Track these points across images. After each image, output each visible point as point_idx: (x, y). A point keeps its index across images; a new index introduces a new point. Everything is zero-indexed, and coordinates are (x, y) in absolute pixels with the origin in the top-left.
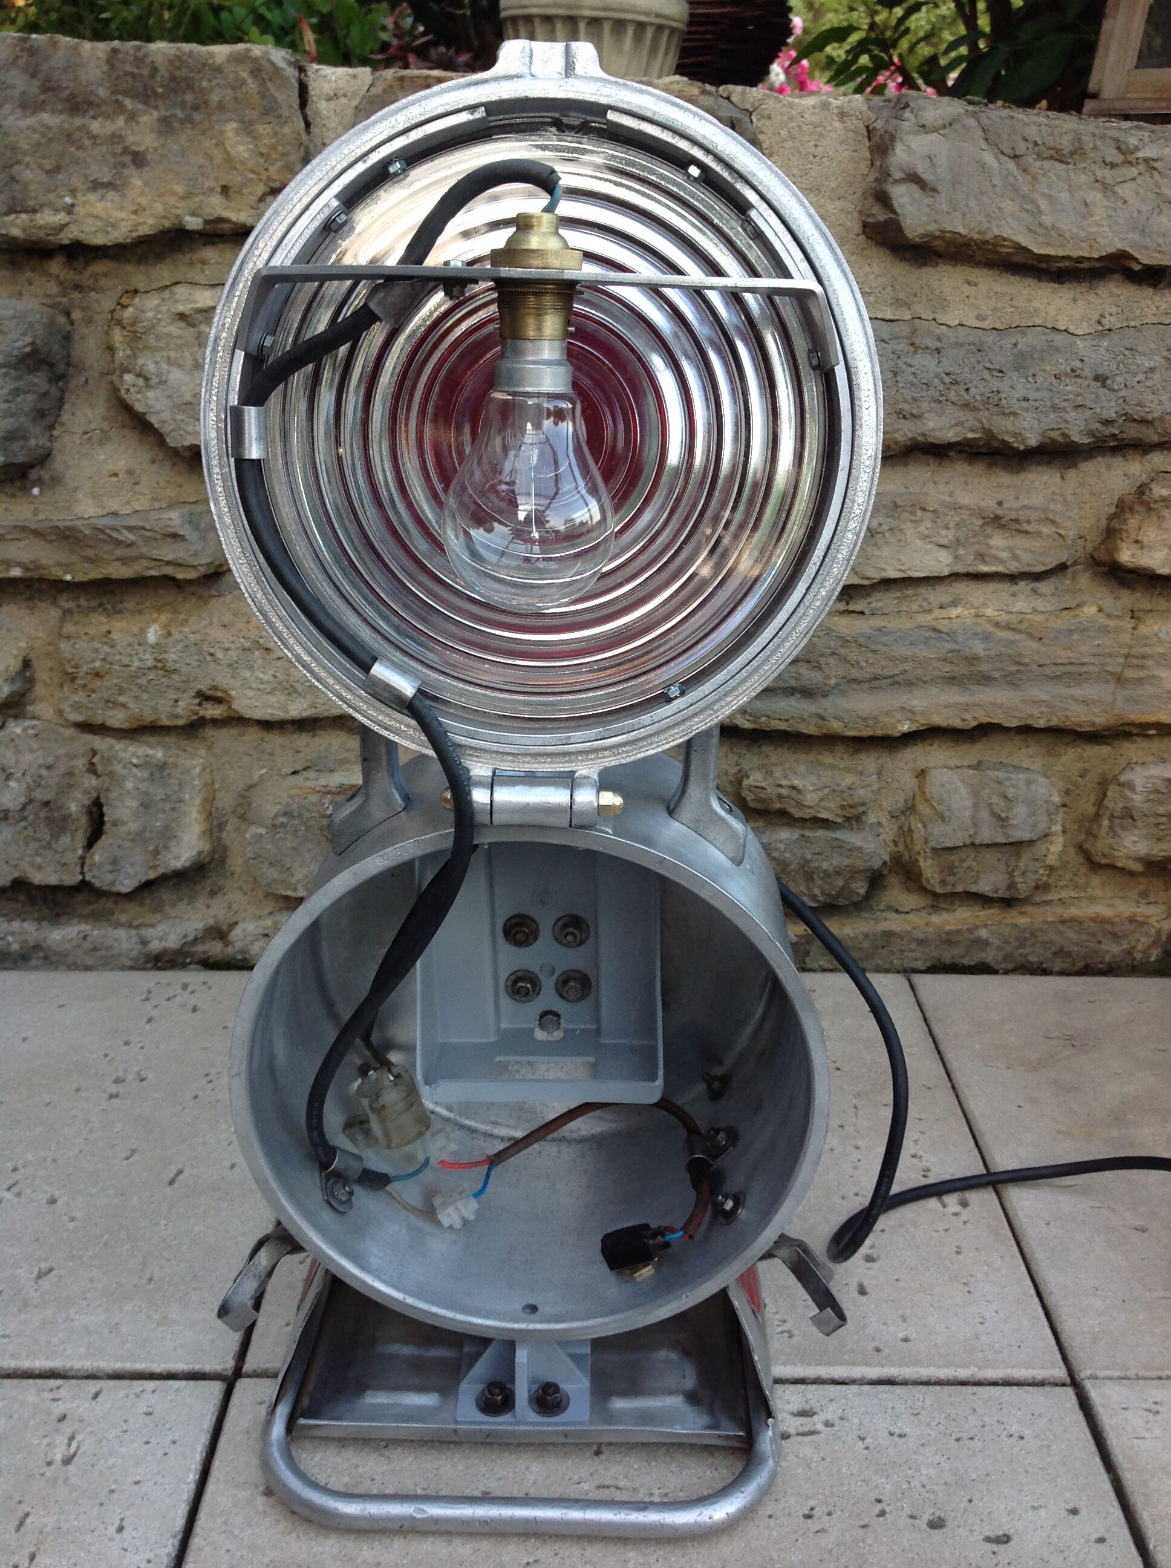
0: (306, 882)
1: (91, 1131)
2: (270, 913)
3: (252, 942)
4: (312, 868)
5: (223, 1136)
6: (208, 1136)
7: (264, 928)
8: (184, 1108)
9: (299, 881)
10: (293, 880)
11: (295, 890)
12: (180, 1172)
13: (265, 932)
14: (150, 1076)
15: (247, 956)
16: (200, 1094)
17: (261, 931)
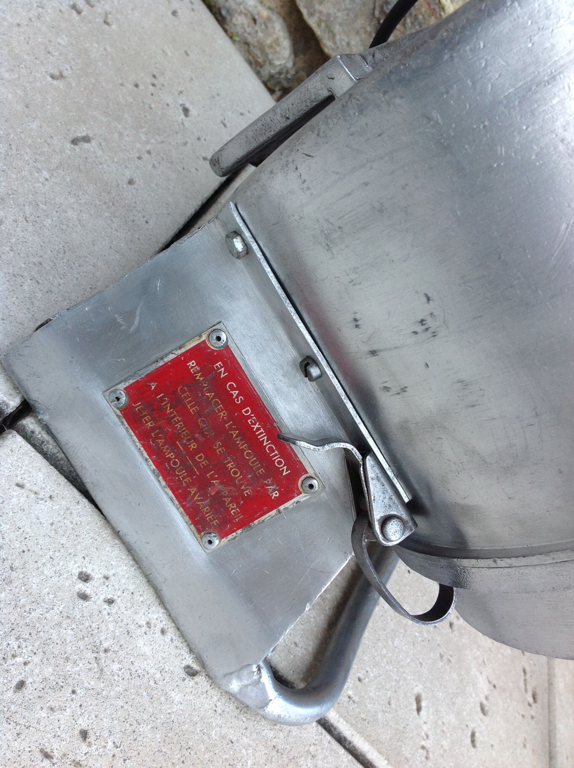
0: (324, 18)
1: (39, 17)
2: (270, 8)
3: (241, 13)
4: (339, 14)
5: (138, 146)
6: (127, 132)
7: (258, 14)
8: (122, 85)
9: (321, 12)
10: (318, 7)
11: (311, 15)
12: (86, 139)
13: (257, 17)
14: (114, 27)
15: (228, 18)
16: (141, 87)
17: (255, 12)
